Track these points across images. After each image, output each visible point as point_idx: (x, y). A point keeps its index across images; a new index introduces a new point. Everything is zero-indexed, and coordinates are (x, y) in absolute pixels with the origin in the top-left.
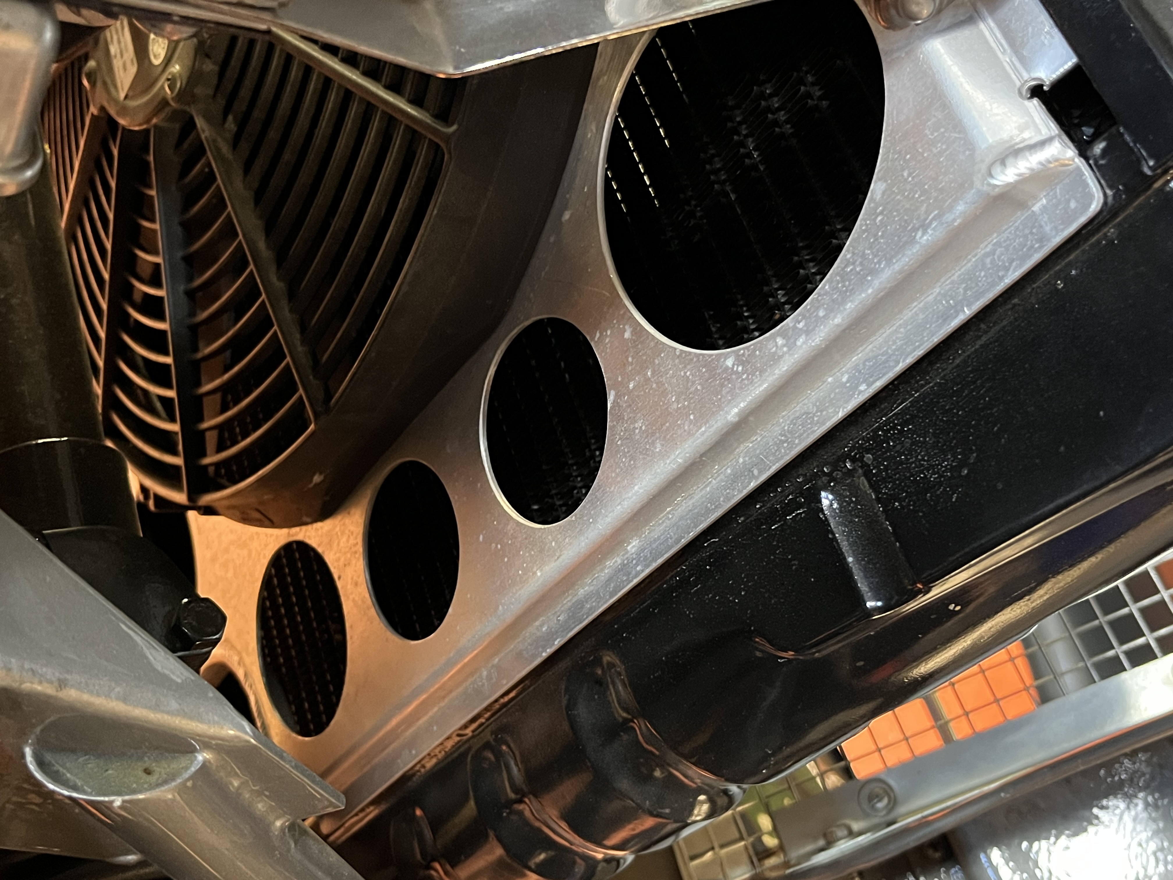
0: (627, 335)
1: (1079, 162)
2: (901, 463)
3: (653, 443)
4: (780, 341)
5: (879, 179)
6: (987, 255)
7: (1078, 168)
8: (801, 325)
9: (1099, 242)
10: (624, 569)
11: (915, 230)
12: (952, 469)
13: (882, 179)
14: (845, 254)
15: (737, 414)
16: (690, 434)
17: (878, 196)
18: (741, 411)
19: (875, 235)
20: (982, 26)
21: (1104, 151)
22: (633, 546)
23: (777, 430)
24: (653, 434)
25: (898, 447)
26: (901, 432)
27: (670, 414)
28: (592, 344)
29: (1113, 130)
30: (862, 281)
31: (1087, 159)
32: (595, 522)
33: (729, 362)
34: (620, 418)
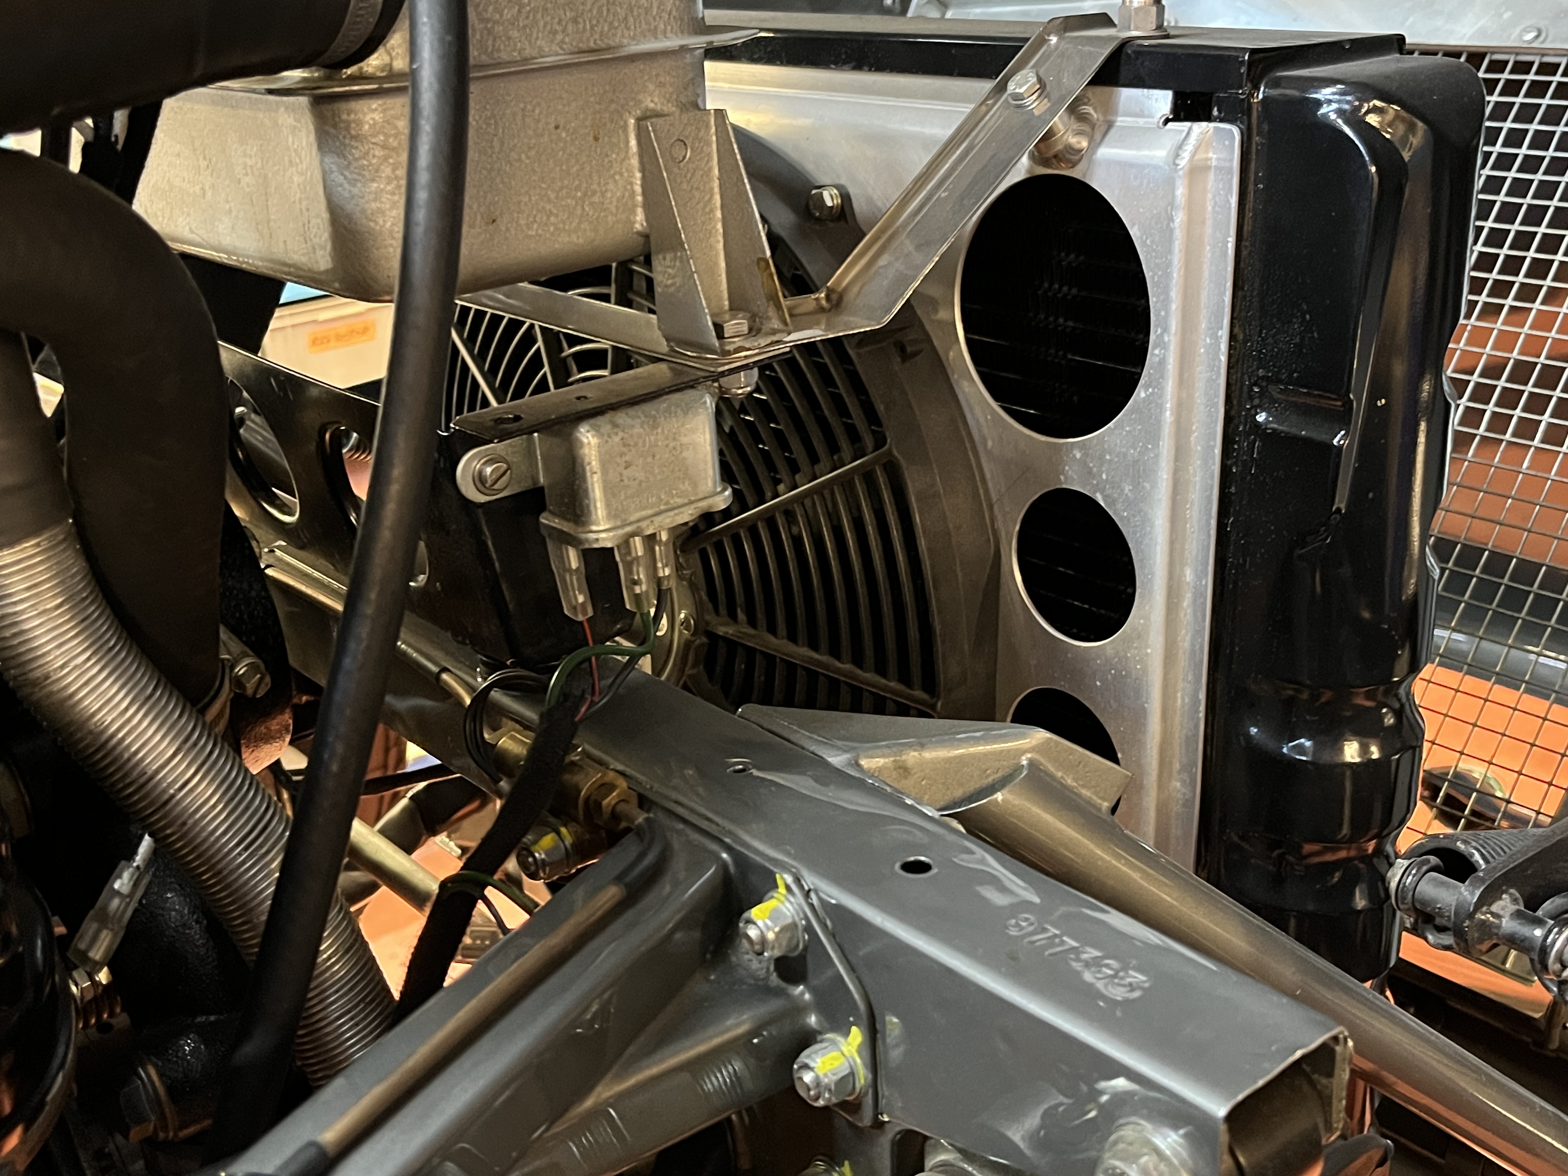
0: (1078, 456)
1: (1212, 125)
2: (1278, 353)
3: (1143, 487)
4: (1157, 352)
5: (1132, 227)
6: (1214, 207)
7: (1215, 128)
8: (1159, 331)
9: (1257, 150)
10: (1198, 595)
11: (1168, 225)
12: (1301, 324)
13: (1132, 226)
14: (1148, 274)
15: (1171, 414)
16: (1157, 456)
17: (1138, 234)
18: (1171, 410)
19: (1154, 250)
20: (1118, 124)
21: (1219, 111)
22: (1189, 575)
23: (1202, 408)
24: (1139, 483)
25: (1269, 348)
26: (1263, 340)
27: (1137, 461)
28: (1064, 486)
29: (1214, 99)
30: (1168, 276)
31: (1215, 121)
32: (1153, 574)
33: (1143, 395)
34: (1113, 503)
